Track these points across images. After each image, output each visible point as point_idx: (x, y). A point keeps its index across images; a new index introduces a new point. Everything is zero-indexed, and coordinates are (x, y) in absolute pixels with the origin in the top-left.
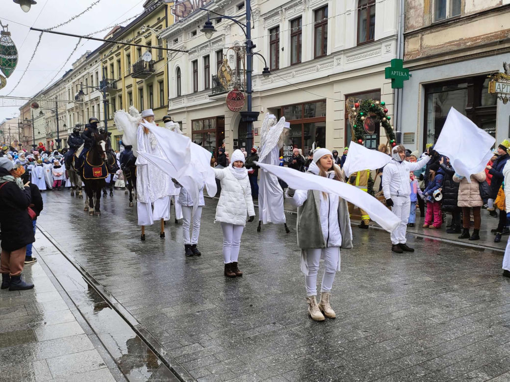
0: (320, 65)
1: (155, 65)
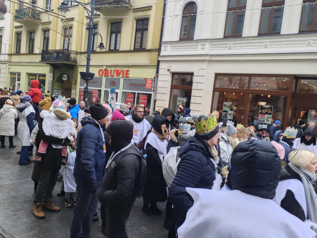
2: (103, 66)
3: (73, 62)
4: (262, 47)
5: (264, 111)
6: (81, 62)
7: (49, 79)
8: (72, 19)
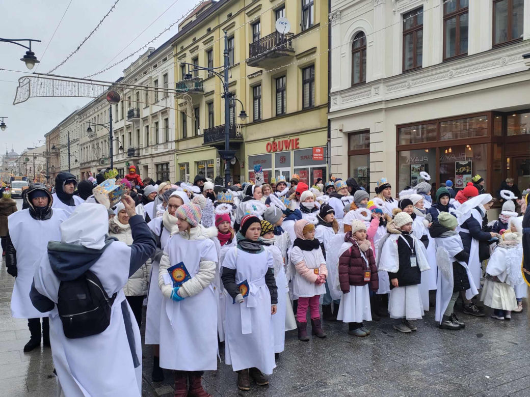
2: (270, 138)
3: (238, 139)
4: (447, 78)
5: (462, 170)
6: (247, 137)
7: (216, 165)
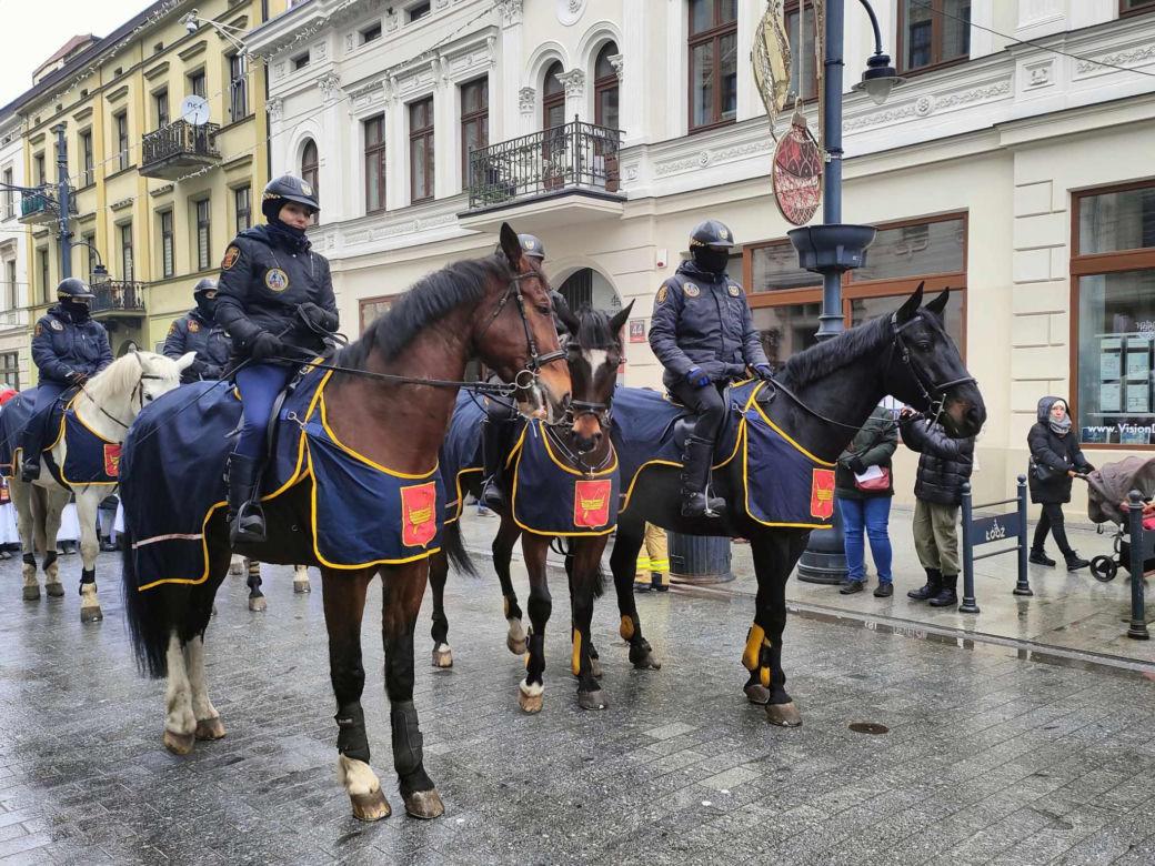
0: (937, 95)
1: (218, 139)
8: (128, 204)
